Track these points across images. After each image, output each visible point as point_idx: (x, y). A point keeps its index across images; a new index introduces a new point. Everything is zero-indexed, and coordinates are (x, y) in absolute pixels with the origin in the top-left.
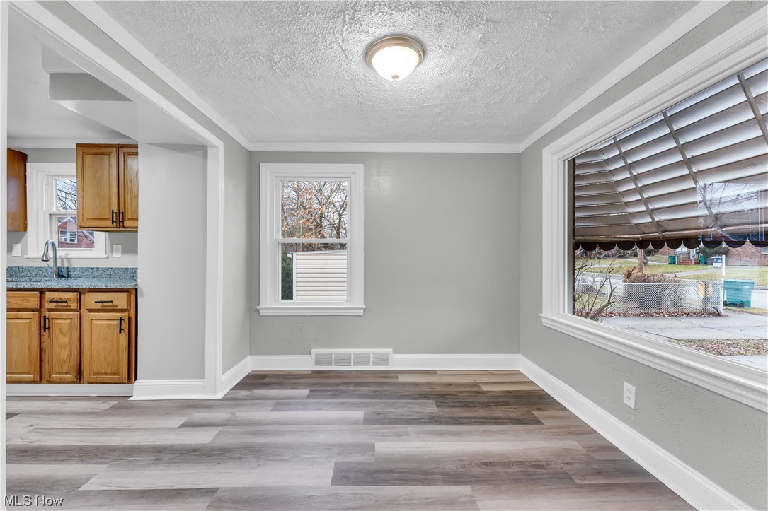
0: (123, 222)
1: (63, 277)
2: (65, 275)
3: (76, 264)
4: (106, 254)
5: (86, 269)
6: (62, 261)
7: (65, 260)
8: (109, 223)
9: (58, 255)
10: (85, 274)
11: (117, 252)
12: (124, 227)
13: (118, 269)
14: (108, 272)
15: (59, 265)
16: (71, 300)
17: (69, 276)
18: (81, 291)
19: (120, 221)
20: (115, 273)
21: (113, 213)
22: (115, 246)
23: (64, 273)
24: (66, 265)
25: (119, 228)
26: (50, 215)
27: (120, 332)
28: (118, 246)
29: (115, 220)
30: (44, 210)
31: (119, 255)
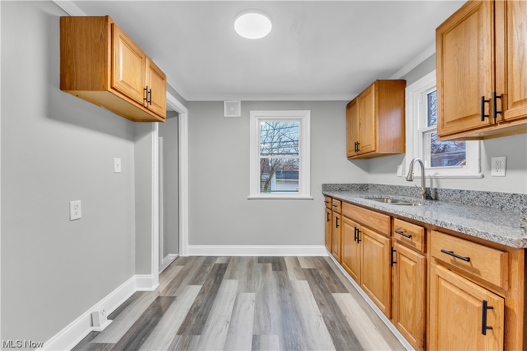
0: (502, 113)
1: (431, 199)
2: (433, 197)
3: (444, 185)
4: (480, 171)
5: (454, 191)
6: (431, 182)
7: (434, 180)
8: (477, 122)
9: (426, 174)
10: (452, 198)
11: (498, 168)
12: (504, 121)
13: (498, 194)
14: (483, 197)
15: (428, 185)
16: (415, 236)
17: (436, 199)
18: (428, 227)
19: (496, 113)
20: (493, 201)
21: (484, 101)
22: (494, 160)
23: (432, 195)
24: (434, 186)
25: (496, 124)
26: (424, 133)
27: (484, 333)
28: (500, 159)
29: (486, 113)
30: (419, 129)
31: (502, 173)
